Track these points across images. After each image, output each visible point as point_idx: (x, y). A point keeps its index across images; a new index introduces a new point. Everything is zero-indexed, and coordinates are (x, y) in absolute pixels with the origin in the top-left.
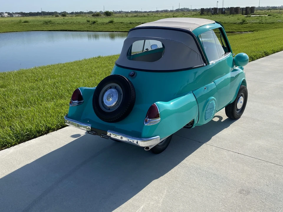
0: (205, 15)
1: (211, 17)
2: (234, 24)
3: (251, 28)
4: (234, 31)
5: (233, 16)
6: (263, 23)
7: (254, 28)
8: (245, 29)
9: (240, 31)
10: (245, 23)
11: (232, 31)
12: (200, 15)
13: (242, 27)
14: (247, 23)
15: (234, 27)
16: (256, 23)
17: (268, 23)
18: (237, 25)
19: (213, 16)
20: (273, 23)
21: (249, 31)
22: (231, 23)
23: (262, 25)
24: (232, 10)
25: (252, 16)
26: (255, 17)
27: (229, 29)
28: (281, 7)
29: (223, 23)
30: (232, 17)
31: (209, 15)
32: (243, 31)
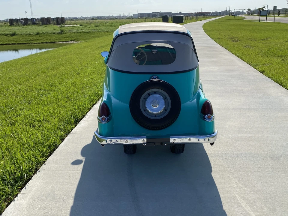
0: (15, 26)
1: (23, 27)
2: (53, 34)
3: (71, 37)
4: (56, 41)
5: (46, 26)
6: (80, 33)
7: (73, 37)
8: (66, 38)
9: (61, 41)
10: (64, 33)
11: (54, 41)
12: (9, 25)
13: (62, 37)
14: (66, 33)
15: (54, 37)
16: (74, 33)
17: (85, 33)
18: (57, 35)
19: (24, 27)
20: (89, 32)
21: (70, 41)
22: (50, 34)
23: (80, 34)
24: (44, 20)
25: (65, 26)
26: (68, 27)
27: (49, 39)
28: (81, 18)
29: (42, 34)
30: (46, 28)
31: (20, 26)
32: (64, 41)
